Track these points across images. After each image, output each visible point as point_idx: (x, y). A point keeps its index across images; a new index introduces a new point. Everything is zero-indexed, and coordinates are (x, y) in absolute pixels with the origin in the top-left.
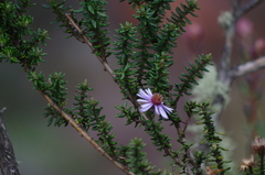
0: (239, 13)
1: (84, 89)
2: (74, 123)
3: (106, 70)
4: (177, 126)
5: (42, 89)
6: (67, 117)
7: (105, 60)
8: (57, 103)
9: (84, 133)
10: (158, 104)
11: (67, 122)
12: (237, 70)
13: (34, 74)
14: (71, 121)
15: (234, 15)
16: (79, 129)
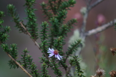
0: (89, 8)
1: (26, 52)
2: (21, 66)
3: (36, 45)
4: (66, 70)
5: (7, 51)
6: (18, 63)
7: (36, 40)
8: (14, 57)
9: (25, 70)
10: (57, 54)
11: (18, 66)
12: (88, 33)
13: (4, 45)
14: (20, 65)
15: (87, 9)
16: (23, 69)
